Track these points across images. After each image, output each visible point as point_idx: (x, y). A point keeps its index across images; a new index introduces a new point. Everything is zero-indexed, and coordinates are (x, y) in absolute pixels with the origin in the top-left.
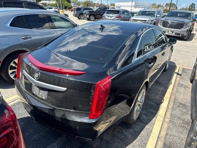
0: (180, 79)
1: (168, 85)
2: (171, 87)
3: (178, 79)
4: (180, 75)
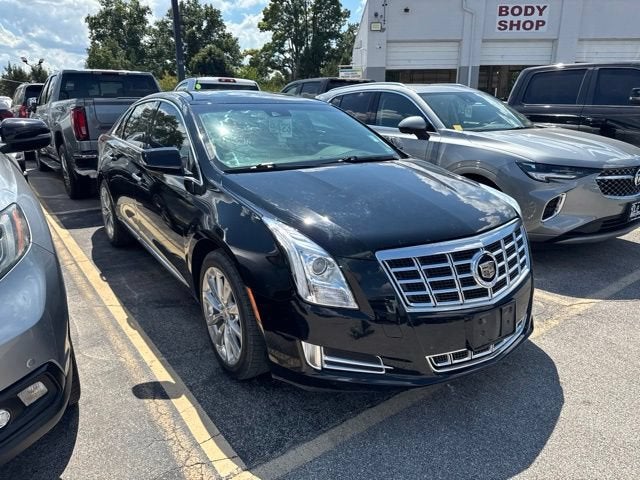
0: (122, 366)
1: (132, 314)
2: (120, 314)
3: (129, 359)
4: (139, 391)
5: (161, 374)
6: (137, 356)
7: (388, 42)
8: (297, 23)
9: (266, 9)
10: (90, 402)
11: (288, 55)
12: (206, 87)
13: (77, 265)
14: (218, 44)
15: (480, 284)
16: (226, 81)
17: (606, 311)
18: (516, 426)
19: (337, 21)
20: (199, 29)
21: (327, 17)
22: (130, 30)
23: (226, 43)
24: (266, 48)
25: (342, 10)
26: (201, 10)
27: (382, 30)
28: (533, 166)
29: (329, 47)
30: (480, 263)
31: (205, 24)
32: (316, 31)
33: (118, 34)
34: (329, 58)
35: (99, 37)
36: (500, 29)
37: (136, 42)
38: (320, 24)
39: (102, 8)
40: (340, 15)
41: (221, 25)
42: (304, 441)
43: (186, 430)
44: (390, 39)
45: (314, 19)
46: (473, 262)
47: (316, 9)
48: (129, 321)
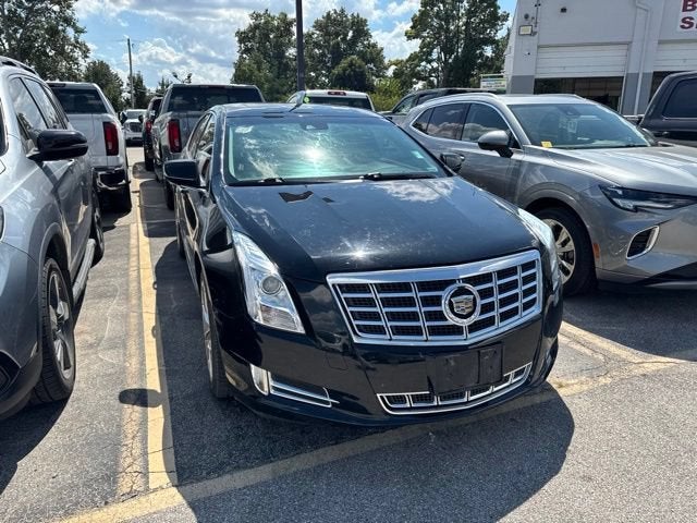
0: (123, 370)
1: (161, 322)
2: (150, 320)
3: (133, 364)
4: (125, 397)
5: (153, 382)
6: (142, 363)
7: (539, 47)
8: (448, 30)
9: (415, 16)
10: (80, 400)
11: (435, 65)
12: (314, 100)
13: (139, 272)
14: (362, 55)
15: (452, 320)
16: (336, 93)
17: (682, 374)
18: (481, 489)
19: (493, 26)
20: (344, 39)
21: (482, 21)
22: (277, 42)
23: (371, 53)
24: (413, 57)
25: (500, 12)
26: (348, 20)
27: (533, 33)
28: (620, 192)
29: (481, 55)
30: (452, 297)
31: (350, 34)
32: (469, 38)
33: (265, 47)
34: (480, 67)
35: (247, 51)
36: (683, 27)
37: (281, 55)
38: (474, 29)
39: (252, 22)
40: (499, 18)
41: (367, 34)
42: (246, 468)
43: (144, 440)
44: (541, 43)
45: (467, 24)
46: (445, 295)
47: (470, 14)
48: (154, 328)
